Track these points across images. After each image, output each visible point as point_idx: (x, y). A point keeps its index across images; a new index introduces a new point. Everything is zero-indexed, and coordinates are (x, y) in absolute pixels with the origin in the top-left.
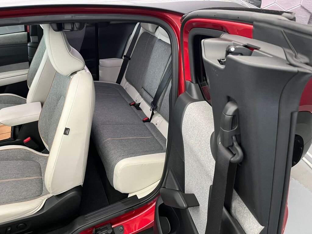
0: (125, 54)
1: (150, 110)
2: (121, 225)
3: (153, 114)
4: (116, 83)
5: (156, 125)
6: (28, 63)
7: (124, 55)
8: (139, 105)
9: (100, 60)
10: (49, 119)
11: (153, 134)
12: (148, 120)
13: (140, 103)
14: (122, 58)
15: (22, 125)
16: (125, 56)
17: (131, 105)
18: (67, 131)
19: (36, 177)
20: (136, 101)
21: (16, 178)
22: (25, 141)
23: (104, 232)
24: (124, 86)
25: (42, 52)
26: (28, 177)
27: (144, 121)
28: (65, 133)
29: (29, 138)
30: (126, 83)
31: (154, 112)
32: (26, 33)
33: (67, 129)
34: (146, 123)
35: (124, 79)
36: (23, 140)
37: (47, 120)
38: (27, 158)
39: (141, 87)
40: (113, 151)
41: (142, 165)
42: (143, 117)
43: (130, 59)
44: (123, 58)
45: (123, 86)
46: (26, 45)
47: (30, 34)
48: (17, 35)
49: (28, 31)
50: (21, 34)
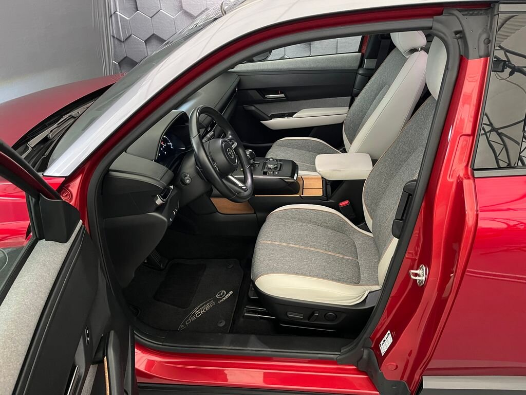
6: (349, 98)
10: (385, 180)
15: (343, 180)
19: (350, 258)
21: (327, 251)
22: (341, 204)
25: (378, 83)
26: (341, 254)
29: (347, 202)
32: (361, 54)
36: (339, 203)
38: (339, 229)
46: (355, 72)
47: (366, 56)
48: (347, 57)
49: (364, 51)
50: (352, 56)
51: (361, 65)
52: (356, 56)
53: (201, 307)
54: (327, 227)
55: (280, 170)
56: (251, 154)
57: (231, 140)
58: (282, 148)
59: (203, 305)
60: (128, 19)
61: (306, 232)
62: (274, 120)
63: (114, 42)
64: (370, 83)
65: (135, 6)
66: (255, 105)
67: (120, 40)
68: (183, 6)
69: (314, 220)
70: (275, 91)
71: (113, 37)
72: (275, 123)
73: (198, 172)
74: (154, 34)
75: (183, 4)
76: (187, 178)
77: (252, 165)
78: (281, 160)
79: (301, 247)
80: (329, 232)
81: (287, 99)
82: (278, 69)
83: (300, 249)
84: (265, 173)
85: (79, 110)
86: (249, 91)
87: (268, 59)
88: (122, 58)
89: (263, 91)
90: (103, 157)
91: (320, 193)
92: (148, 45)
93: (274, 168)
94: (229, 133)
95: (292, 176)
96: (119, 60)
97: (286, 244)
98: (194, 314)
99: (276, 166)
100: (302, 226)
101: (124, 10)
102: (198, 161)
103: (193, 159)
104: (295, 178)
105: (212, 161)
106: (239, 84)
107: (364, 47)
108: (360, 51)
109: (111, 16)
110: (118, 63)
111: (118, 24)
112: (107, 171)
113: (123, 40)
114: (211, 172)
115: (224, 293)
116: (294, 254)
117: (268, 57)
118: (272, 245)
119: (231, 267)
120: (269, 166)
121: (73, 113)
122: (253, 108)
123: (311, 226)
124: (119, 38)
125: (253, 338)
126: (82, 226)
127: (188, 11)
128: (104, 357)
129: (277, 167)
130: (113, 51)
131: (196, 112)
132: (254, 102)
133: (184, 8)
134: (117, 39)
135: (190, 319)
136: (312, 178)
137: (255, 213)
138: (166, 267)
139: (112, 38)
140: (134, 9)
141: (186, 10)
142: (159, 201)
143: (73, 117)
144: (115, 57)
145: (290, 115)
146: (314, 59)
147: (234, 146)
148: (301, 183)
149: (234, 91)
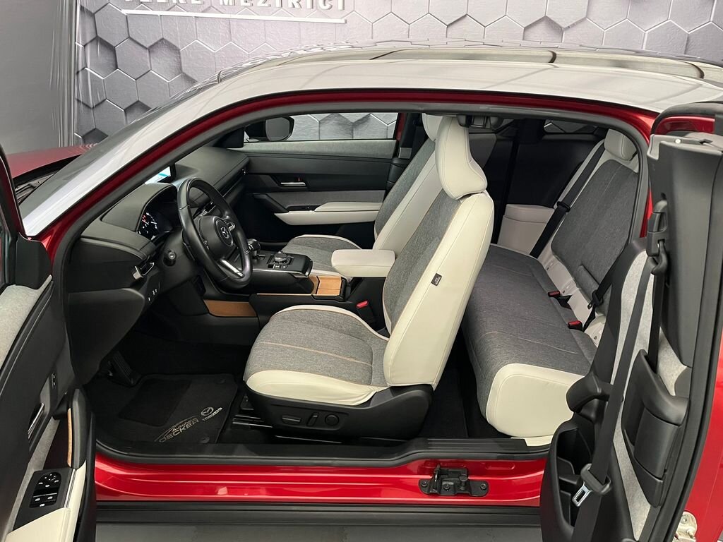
0: (560, 200)
1: (588, 306)
2: (485, 482)
3: (592, 317)
4: (531, 254)
5: (593, 339)
6: (384, 192)
7: (559, 202)
8: (568, 299)
9: (508, 205)
11: (583, 351)
12: (580, 327)
13: (570, 296)
14: (553, 208)
16: (559, 204)
17: (550, 296)
18: (437, 279)
19: (363, 362)
20: (564, 292)
21: (337, 354)
22: (359, 305)
23: (452, 479)
24: (545, 263)
26: (353, 358)
27: (570, 327)
28: (433, 282)
29: (365, 303)
30: (550, 257)
31: (596, 314)
32: (395, 141)
33: (437, 276)
34: (572, 331)
35: (548, 249)
36: (356, 305)
37: (402, 277)
38: (355, 334)
39: (580, 263)
40: (499, 350)
41: (548, 383)
42: (570, 319)
43: (568, 210)
44: (555, 206)
45: (542, 263)
46: (389, 162)
47: (401, 144)
48: (379, 143)
49: (399, 139)
50: (386, 143)
51: (396, 154)
52: (391, 143)
53: (181, 424)
54: (341, 331)
55: (289, 264)
56: (254, 244)
57: (228, 221)
58: (300, 247)
59: (184, 423)
60: (102, 78)
61: (315, 335)
62: (291, 213)
63: (78, 107)
64: (404, 174)
65: (114, 63)
66: (269, 194)
67: (87, 106)
68: (183, 68)
69: (327, 324)
70: (294, 177)
71: (79, 101)
72: (293, 217)
73: (185, 251)
74: (138, 101)
75: (183, 65)
76: (171, 253)
77: (256, 257)
78: (292, 255)
79: (306, 349)
80: (343, 336)
81: (309, 189)
82: (298, 152)
83: (305, 351)
84: (271, 267)
85: (40, 180)
86: (261, 176)
87: (289, 139)
88: (88, 130)
89: (279, 177)
90: (79, 217)
91: (337, 293)
92: (128, 115)
93: (283, 262)
94: (226, 213)
95: (304, 272)
96: (84, 133)
97: (288, 346)
98: (171, 432)
99: (285, 259)
100: (311, 328)
101: (96, 66)
102: (186, 237)
103: (180, 237)
104: (307, 273)
105: (202, 238)
106: (248, 166)
107: (399, 134)
108: (395, 138)
109: (78, 72)
110: (83, 137)
111: (87, 84)
112: (78, 238)
113: (92, 106)
114: (201, 251)
115: (211, 410)
116: (297, 355)
117: (287, 137)
118: (272, 346)
119: (223, 382)
120: (276, 258)
121: (33, 183)
122: (265, 197)
123: (322, 329)
124: (86, 103)
125: (240, 446)
126: (50, 283)
127: (190, 75)
128: (68, 409)
129: (286, 261)
130: (76, 119)
131: (186, 184)
132: (267, 190)
133: (183, 71)
134: (83, 103)
135: (164, 438)
136: (330, 279)
137: (257, 317)
138: (137, 383)
139: (76, 102)
140: (112, 66)
141: (187, 73)
142: (137, 275)
143: (32, 187)
144: (78, 128)
145: (313, 208)
146: (341, 143)
147: (231, 228)
148: (316, 283)
149: (240, 173)
